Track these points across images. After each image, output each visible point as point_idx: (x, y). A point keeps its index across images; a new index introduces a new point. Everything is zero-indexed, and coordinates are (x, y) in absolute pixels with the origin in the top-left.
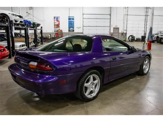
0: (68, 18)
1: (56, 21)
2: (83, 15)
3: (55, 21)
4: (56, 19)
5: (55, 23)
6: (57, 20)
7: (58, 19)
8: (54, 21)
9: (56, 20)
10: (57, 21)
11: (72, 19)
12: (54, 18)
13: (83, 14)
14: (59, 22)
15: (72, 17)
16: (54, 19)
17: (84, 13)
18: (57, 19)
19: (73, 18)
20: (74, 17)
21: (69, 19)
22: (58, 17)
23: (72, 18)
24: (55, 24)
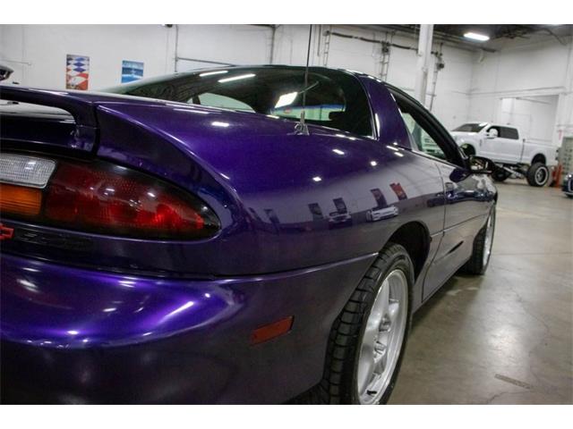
0: (121, 66)
1: (73, 73)
2: (176, 61)
3: (69, 73)
4: (75, 64)
5: (69, 77)
6: (80, 70)
7: (83, 65)
8: (68, 70)
9: (75, 70)
10: (78, 73)
11: (135, 70)
12: (69, 59)
13: (177, 59)
14: (86, 76)
15: (137, 63)
16: (68, 64)
17: (179, 56)
18: (79, 65)
19: (141, 68)
20: (142, 64)
21: (125, 70)
22: (82, 59)
23: (135, 67)
24: (71, 82)
